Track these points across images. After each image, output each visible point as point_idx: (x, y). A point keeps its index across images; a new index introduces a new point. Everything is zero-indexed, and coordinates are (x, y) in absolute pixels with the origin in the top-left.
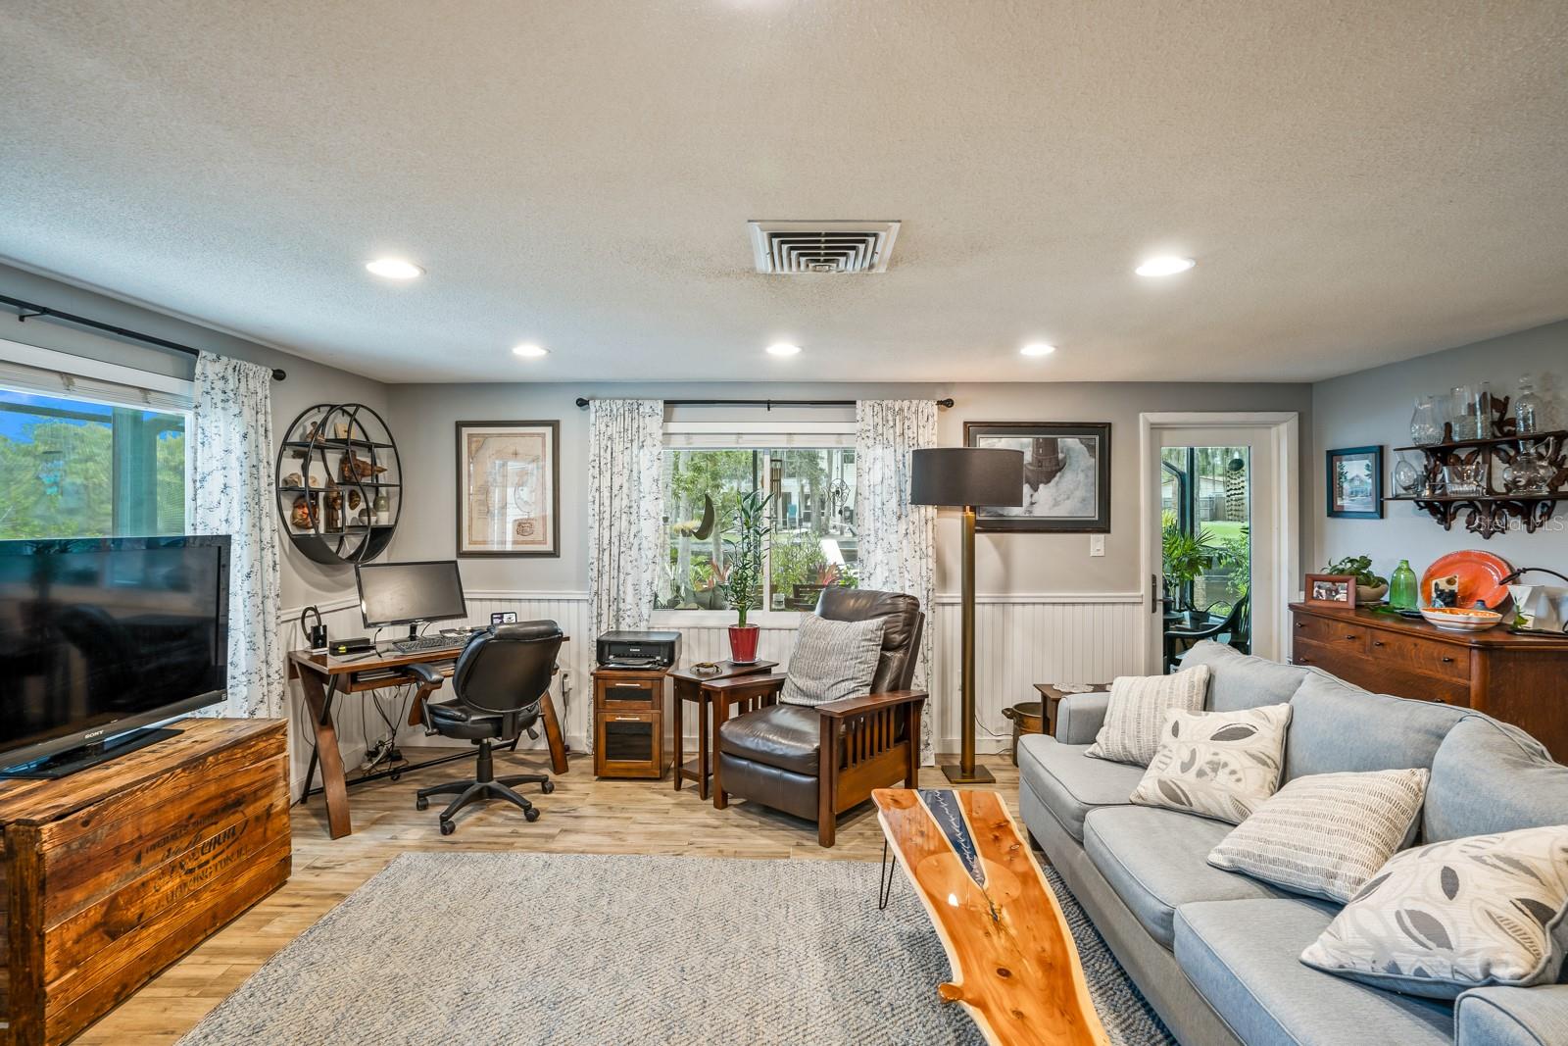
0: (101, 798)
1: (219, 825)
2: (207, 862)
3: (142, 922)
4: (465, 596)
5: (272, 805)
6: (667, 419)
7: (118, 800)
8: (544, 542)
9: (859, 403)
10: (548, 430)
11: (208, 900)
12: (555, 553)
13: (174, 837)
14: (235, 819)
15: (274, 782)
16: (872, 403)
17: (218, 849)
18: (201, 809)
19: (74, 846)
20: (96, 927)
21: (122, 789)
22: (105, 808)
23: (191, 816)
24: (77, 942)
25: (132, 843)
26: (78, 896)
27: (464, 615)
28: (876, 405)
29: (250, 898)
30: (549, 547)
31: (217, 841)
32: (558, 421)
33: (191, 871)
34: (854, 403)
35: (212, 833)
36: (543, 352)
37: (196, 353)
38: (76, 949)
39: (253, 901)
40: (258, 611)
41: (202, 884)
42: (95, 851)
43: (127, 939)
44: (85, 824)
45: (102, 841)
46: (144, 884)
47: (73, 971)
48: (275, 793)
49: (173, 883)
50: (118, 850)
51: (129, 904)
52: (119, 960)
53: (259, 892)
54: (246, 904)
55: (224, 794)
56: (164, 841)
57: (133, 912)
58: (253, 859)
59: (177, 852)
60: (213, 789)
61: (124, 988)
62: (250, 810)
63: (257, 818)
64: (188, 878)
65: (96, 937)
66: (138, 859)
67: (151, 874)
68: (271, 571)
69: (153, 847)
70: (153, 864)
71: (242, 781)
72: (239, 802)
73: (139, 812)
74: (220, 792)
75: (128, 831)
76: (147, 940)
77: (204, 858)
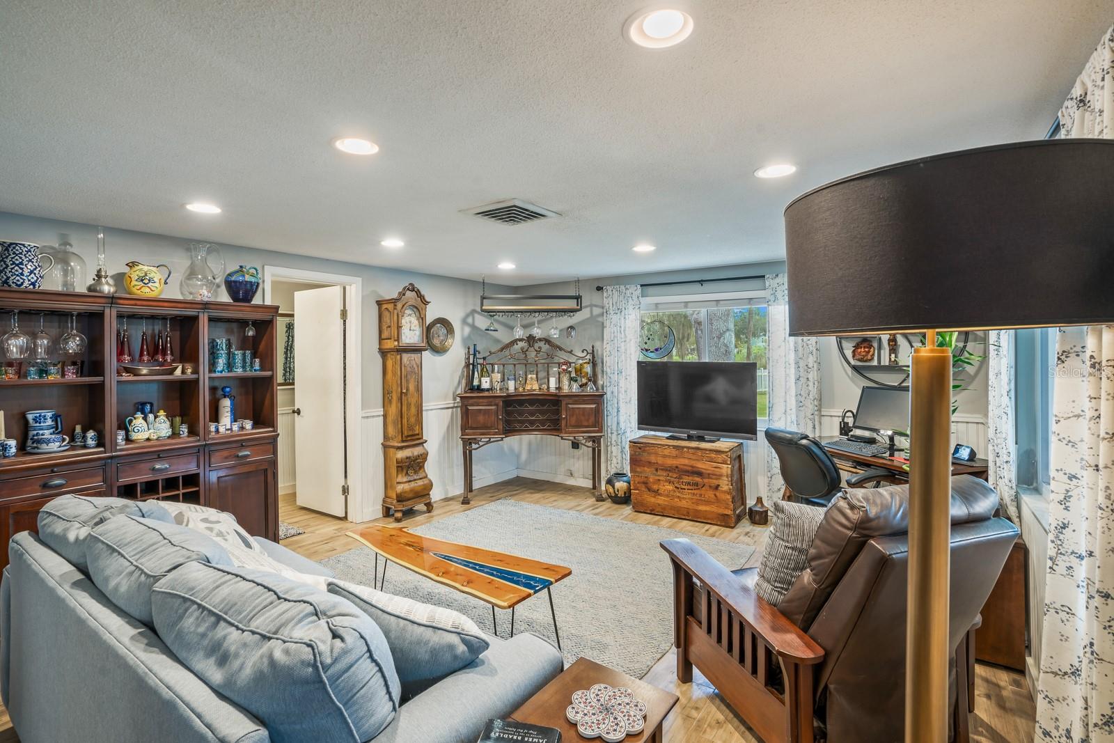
0: (646, 443)
1: (690, 478)
2: (684, 489)
3: (657, 492)
5: (719, 485)
7: (649, 446)
11: (684, 504)
13: (670, 471)
14: (698, 479)
17: (689, 487)
18: (682, 467)
19: (637, 453)
20: (644, 483)
21: (652, 444)
22: (645, 447)
23: (677, 467)
24: (639, 483)
25: (654, 463)
26: (638, 470)
29: (709, 519)
31: (689, 484)
33: (678, 488)
35: (686, 479)
37: (764, 277)
38: (638, 485)
39: (709, 522)
40: (800, 405)
41: (682, 496)
42: (643, 459)
43: (653, 494)
44: (640, 449)
45: (645, 457)
46: (659, 480)
47: (637, 492)
48: (721, 481)
49: (670, 487)
50: (650, 462)
51: (654, 483)
52: (651, 500)
53: (712, 519)
54: (705, 519)
55: (692, 467)
56: (667, 470)
57: (655, 487)
58: (708, 502)
59: (671, 477)
60: (686, 462)
61: (653, 510)
62: (706, 481)
63: (710, 487)
64: (676, 490)
65: (643, 486)
66: (657, 470)
67: (661, 478)
68: (811, 384)
69: (662, 470)
70: (662, 475)
71: (701, 465)
72: (700, 474)
73: (656, 454)
74: (690, 464)
75: (653, 459)
76: (661, 500)
77: (683, 487)
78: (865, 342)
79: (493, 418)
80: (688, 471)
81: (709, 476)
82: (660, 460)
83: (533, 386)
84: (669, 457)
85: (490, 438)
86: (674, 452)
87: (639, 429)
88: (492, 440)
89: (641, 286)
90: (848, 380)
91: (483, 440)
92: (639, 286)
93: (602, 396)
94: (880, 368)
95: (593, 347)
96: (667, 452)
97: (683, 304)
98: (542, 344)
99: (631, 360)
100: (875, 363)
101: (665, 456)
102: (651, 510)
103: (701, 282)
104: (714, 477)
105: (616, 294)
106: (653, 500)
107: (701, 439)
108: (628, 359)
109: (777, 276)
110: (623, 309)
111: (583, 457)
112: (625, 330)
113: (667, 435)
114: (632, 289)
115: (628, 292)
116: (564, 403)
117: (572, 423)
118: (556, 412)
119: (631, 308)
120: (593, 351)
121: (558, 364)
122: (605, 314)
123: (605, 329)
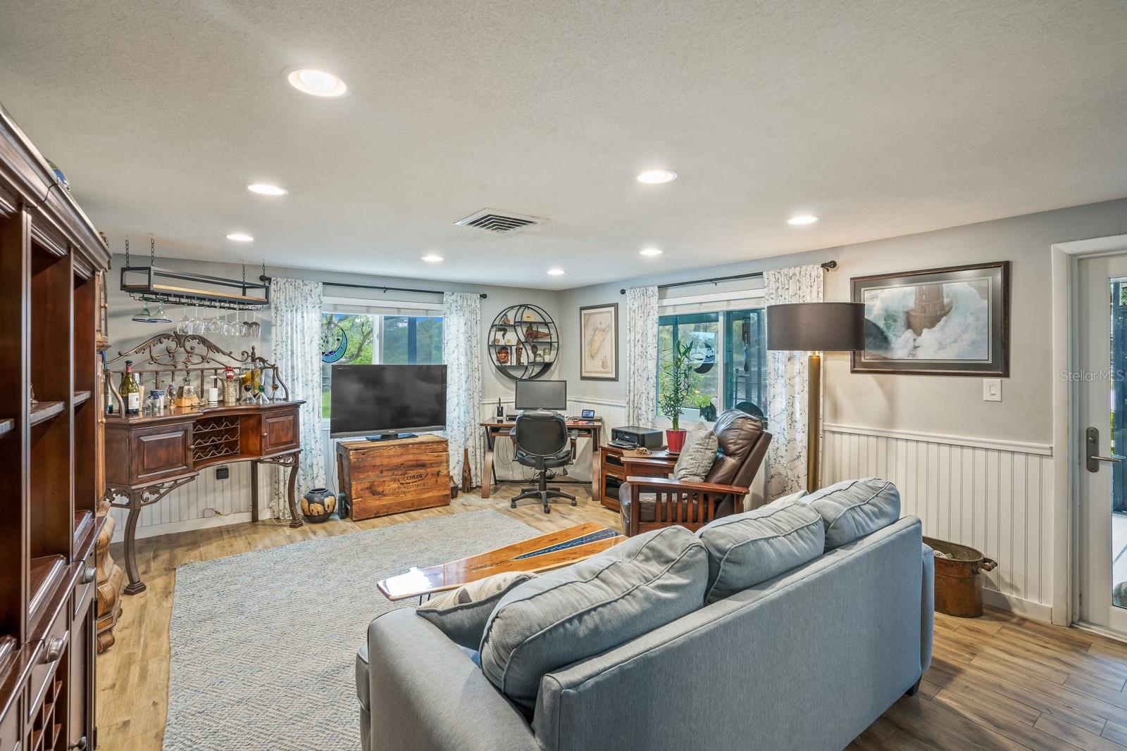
0: (370, 448)
1: (415, 471)
2: (409, 483)
3: (382, 494)
4: (567, 399)
5: (440, 471)
6: (661, 297)
7: (374, 450)
8: (611, 373)
9: (765, 273)
10: (612, 309)
11: (409, 497)
12: (616, 379)
13: (395, 469)
14: (422, 471)
15: (441, 462)
16: (773, 272)
17: (414, 480)
18: (406, 463)
19: (360, 460)
20: (368, 488)
21: (376, 447)
22: (371, 451)
23: (402, 464)
24: (361, 490)
25: (379, 466)
26: (362, 476)
27: (565, 409)
28: (776, 273)
29: (431, 504)
30: (613, 376)
31: (414, 477)
32: (617, 304)
33: (402, 484)
34: (761, 274)
35: (411, 473)
36: (563, 272)
37: (443, 293)
38: (361, 492)
39: (431, 506)
40: (471, 397)
41: (407, 490)
42: (366, 464)
43: (377, 497)
44: (363, 454)
45: (370, 461)
46: (384, 481)
47: (360, 499)
48: (441, 467)
49: (395, 485)
50: (374, 466)
51: (379, 485)
52: (374, 503)
53: (434, 503)
54: (428, 504)
55: (417, 461)
56: (392, 470)
57: (380, 489)
58: (430, 489)
59: (397, 475)
60: (411, 457)
61: (378, 513)
62: (429, 470)
63: (432, 474)
64: (401, 486)
65: (367, 492)
66: (382, 472)
67: (387, 479)
68: (477, 381)
69: (387, 470)
70: (387, 476)
71: (424, 458)
72: (423, 466)
73: (381, 456)
74: (415, 459)
75: (378, 462)
76: (386, 501)
77: (408, 481)
78: (504, 349)
79: (180, 450)
80: (413, 466)
81: (431, 465)
82: (385, 462)
83: (190, 404)
84: (394, 456)
86: (399, 451)
87: (331, 437)
88: (178, 482)
89: (324, 283)
90: (493, 377)
92: (321, 284)
93: (296, 406)
94: (511, 367)
95: (253, 348)
96: (392, 452)
97: (364, 309)
98: (194, 343)
99: (312, 364)
100: (509, 364)
101: (390, 457)
102: (376, 514)
103: (386, 289)
104: (436, 465)
105: (290, 288)
106: (378, 503)
107: (396, 437)
108: (309, 364)
109: (453, 294)
110: (300, 306)
112: (303, 331)
113: (364, 439)
114: (312, 285)
115: (307, 289)
116: (263, 418)
117: (273, 441)
118: (232, 432)
119: (310, 306)
120: (253, 353)
121: (216, 370)
122: (273, 310)
123: (273, 329)
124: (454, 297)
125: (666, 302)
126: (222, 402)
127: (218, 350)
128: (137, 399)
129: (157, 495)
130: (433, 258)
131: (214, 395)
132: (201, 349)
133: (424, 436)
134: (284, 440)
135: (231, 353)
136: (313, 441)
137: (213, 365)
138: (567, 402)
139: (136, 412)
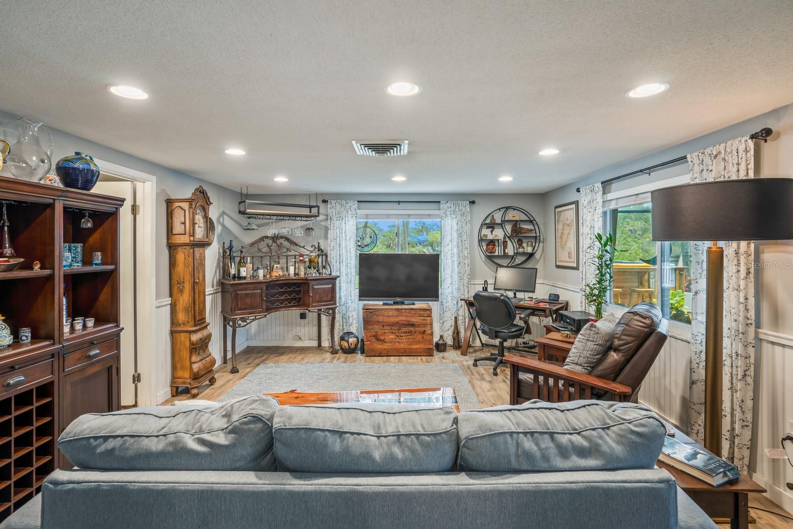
0: (376, 309)
1: (407, 329)
2: (403, 336)
3: (384, 341)
4: (537, 282)
5: (425, 331)
7: (378, 311)
8: (574, 262)
9: (689, 157)
10: (573, 206)
11: (402, 346)
12: (577, 268)
13: (393, 326)
14: (412, 329)
15: (426, 324)
16: (696, 154)
17: (406, 335)
18: (401, 322)
19: (369, 317)
20: (374, 336)
22: (376, 311)
23: (398, 323)
24: (370, 336)
25: (382, 322)
26: (370, 327)
27: (534, 292)
28: (700, 155)
29: (418, 353)
30: (575, 265)
31: (406, 332)
32: (578, 201)
33: (398, 336)
34: (686, 157)
35: (404, 330)
36: (511, 179)
37: (440, 202)
38: (370, 338)
39: (419, 355)
40: (461, 278)
41: (400, 341)
42: (373, 319)
43: (381, 343)
44: (371, 313)
45: (375, 318)
46: (385, 333)
47: (369, 343)
48: (426, 328)
49: (393, 336)
50: (378, 322)
51: (381, 335)
52: (379, 346)
53: (421, 353)
54: (416, 353)
55: (408, 321)
56: (390, 325)
57: (382, 338)
58: (418, 342)
59: (394, 329)
60: (404, 318)
61: (381, 353)
62: (417, 329)
63: (420, 332)
64: (397, 338)
65: (373, 338)
66: (383, 326)
67: (386, 331)
68: (466, 266)
69: (387, 325)
70: (387, 329)
71: (414, 320)
72: (413, 325)
73: (383, 315)
74: (407, 320)
75: (381, 319)
76: (386, 346)
77: (402, 335)
78: (492, 243)
79: (258, 300)
80: (405, 325)
81: (419, 326)
82: (386, 319)
83: (277, 273)
84: (392, 316)
85: (256, 316)
86: (396, 313)
87: (360, 300)
88: (257, 317)
89: (358, 202)
90: (483, 263)
91: (250, 318)
92: (356, 202)
93: (335, 278)
94: (498, 257)
95: (319, 243)
96: (390, 313)
97: (385, 216)
98: (282, 241)
99: (351, 253)
100: (496, 254)
101: (389, 316)
102: (379, 354)
103: (399, 202)
104: (422, 326)
105: (338, 206)
106: (380, 346)
107: (403, 303)
108: (349, 252)
109: (447, 202)
110: (344, 217)
111: (309, 324)
112: (345, 232)
113: (381, 303)
114: (351, 203)
115: (348, 206)
116: (311, 285)
117: (317, 299)
118: (299, 292)
119: (350, 216)
120: (319, 246)
121: (295, 256)
122: (329, 220)
123: (329, 231)
124: (448, 205)
125: (610, 196)
126: (295, 274)
127: (296, 245)
128: (244, 271)
129: (245, 323)
130: (399, 178)
131: (292, 270)
132: (286, 244)
133: (419, 304)
134: (325, 299)
135: (304, 246)
136: (350, 302)
137: (293, 253)
138: (537, 285)
139: (245, 278)
